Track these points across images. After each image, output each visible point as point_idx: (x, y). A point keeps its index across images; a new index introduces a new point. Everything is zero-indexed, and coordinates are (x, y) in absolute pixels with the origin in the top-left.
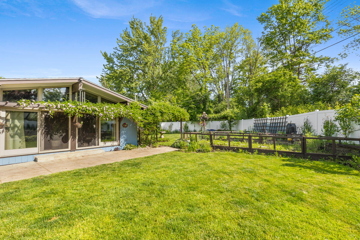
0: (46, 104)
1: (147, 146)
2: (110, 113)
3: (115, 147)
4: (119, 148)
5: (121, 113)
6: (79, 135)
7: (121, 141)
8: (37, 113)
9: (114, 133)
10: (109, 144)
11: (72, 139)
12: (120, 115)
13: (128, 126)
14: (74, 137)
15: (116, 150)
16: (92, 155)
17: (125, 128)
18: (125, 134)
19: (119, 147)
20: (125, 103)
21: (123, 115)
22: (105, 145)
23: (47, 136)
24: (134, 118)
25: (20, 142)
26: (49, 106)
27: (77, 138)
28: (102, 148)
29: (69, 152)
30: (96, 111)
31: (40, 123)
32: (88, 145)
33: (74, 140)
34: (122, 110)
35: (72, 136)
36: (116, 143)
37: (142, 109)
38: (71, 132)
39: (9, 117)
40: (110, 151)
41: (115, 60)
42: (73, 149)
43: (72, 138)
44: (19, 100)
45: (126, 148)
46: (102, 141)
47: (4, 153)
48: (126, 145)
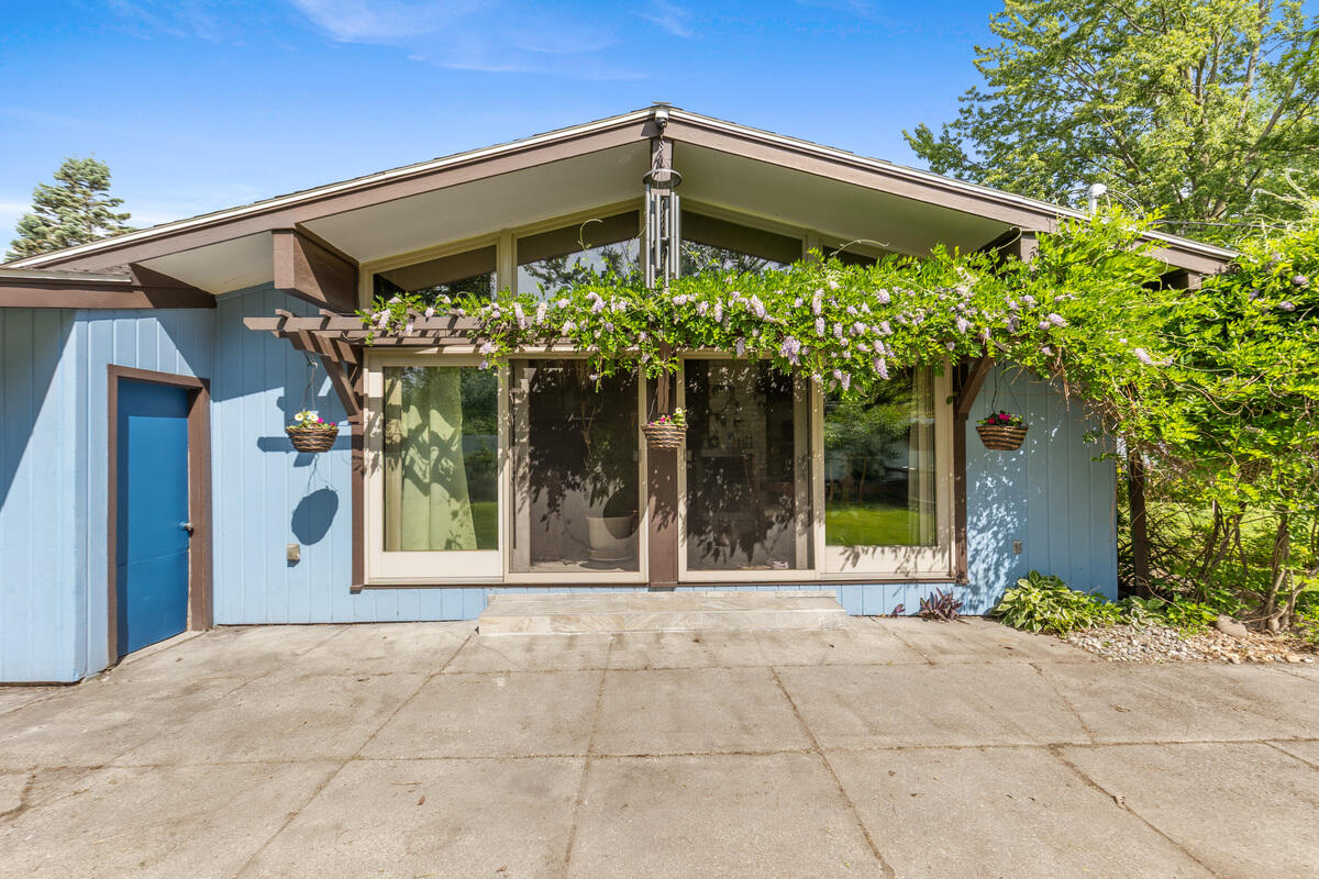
1: (1224, 621)
2: (861, 327)
3: (931, 588)
4: (956, 597)
5: (962, 323)
6: (694, 495)
7: (977, 551)
9: (917, 482)
10: (880, 560)
11: (656, 513)
12: (951, 346)
13: (1032, 440)
14: (666, 507)
15: (939, 610)
17: (1000, 456)
18: (1005, 496)
19: (957, 593)
21: (978, 340)
22: (850, 571)
23: (537, 492)
24: (1087, 361)
25: (455, 514)
27: (682, 509)
28: (833, 591)
29: (645, 591)
31: (508, 421)
32: (745, 556)
33: (663, 524)
35: (654, 499)
36: (931, 563)
38: (651, 476)
39: (396, 398)
40: (894, 615)
42: (663, 578)
43: (658, 508)
45: (1017, 607)
46: (831, 541)
47: (380, 565)
48: (1012, 584)
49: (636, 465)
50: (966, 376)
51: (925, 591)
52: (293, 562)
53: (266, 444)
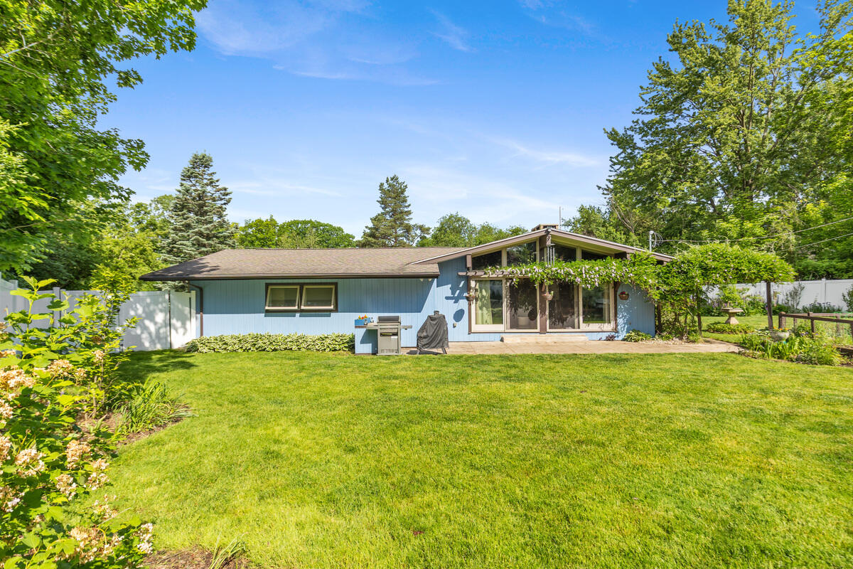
0: (510, 270)
1: (675, 338)
2: (593, 276)
3: (609, 333)
4: (615, 336)
5: (613, 275)
6: (550, 310)
7: (619, 323)
8: (501, 281)
9: (605, 309)
10: (594, 326)
11: (541, 314)
12: (611, 279)
13: (630, 298)
14: (543, 312)
15: (610, 339)
16: (569, 342)
17: (624, 301)
18: (626, 310)
20: (621, 255)
21: (617, 278)
22: (589, 329)
23: (512, 309)
24: (639, 282)
25: (488, 315)
26: (513, 272)
27: (547, 313)
28: (585, 334)
29: (538, 334)
30: (570, 274)
31: (505, 293)
33: (542, 317)
34: (614, 268)
35: (540, 310)
36: (608, 327)
37: (660, 262)
38: (540, 306)
39: (477, 287)
40: (600, 340)
41: (637, 139)
42: (543, 331)
44: (485, 268)
45: (629, 337)
46: (584, 321)
47: (475, 328)
48: (628, 332)
49: (536, 304)
50: (616, 285)
51: (607, 334)
52: (454, 327)
53: (447, 298)
